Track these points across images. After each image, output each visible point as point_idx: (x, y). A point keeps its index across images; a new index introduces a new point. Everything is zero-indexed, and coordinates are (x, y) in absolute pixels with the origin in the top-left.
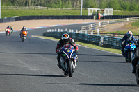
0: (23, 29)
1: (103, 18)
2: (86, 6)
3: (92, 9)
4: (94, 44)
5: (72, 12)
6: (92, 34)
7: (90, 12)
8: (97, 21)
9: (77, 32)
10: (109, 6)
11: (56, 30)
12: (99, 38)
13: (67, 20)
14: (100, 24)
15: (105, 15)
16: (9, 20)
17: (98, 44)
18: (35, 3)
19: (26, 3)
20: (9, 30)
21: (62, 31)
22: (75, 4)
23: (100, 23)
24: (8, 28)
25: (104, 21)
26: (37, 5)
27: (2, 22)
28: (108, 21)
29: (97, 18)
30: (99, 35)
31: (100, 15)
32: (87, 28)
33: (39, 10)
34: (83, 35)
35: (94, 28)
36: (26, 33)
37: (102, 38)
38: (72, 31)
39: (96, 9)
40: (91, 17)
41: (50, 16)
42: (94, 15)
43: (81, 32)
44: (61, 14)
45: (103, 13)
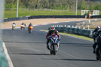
0: (30, 25)
1: (92, 17)
2: (79, 8)
3: (85, 11)
4: (85, 36)
5: (70, 13)
6: (84, 29)
7: (83, 13)
8: (88, 19)
9: (73, 27)
10: (97, 8)
11: (57, 26)
12: (89, 32)
13: (66, 19)
14: (90, 22)
15: (94, 15)
16: (24, 18)
17: (88, 36)
18: (42, 6)
19: (36, 6)
20: (23, 26)
21: (62, 26)
22: (72, 7)
23: (90, 20)
24: (23, 24)
25: (93, 19)
26: (44, 8)
27: (19, 20)
28: (96, 20)
29: (88, 18)
30: (89, 29)
31: (90, 15)
32: (81, 24)
33: (46, 12)
34: (78, 30)
35: (85, 25)
36: (32, 27)
37: (92, 32)
38: (70, 27)
39: (87, 11)
40: (83, 17)
41: (54, 16)
42: (85, 15)
43: (76, 27)
44: (62, 15)
45: (92, 14)
